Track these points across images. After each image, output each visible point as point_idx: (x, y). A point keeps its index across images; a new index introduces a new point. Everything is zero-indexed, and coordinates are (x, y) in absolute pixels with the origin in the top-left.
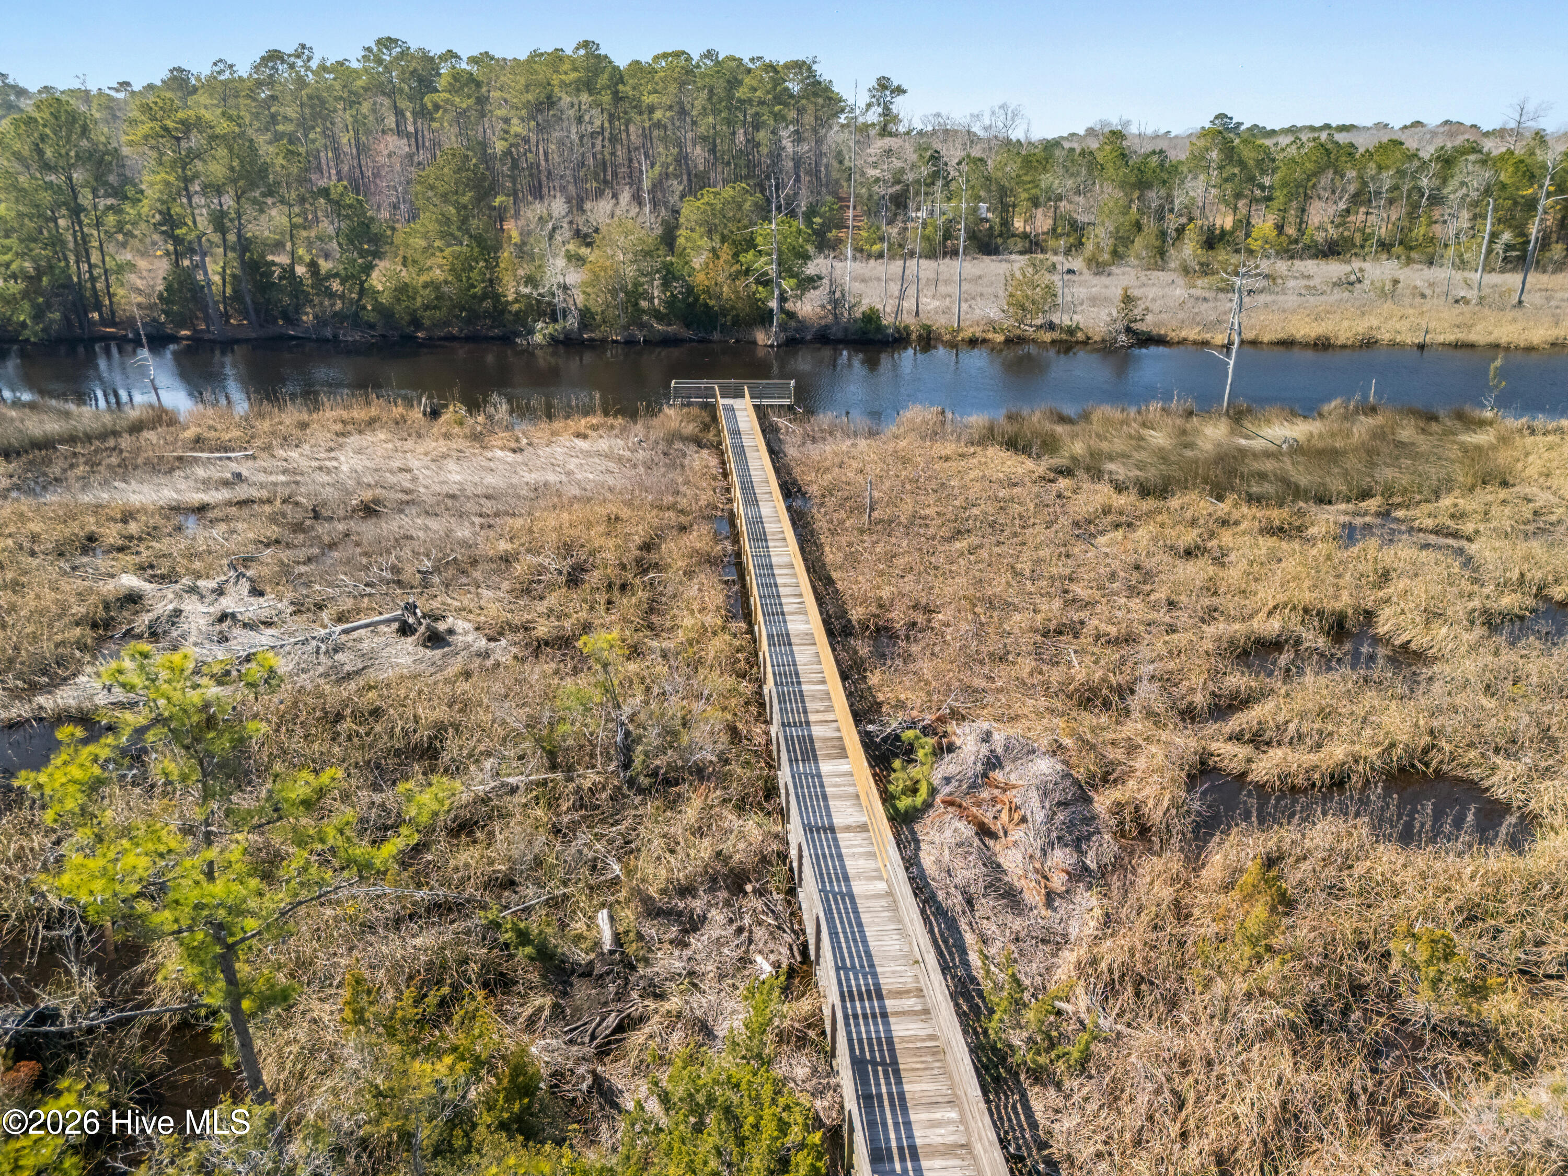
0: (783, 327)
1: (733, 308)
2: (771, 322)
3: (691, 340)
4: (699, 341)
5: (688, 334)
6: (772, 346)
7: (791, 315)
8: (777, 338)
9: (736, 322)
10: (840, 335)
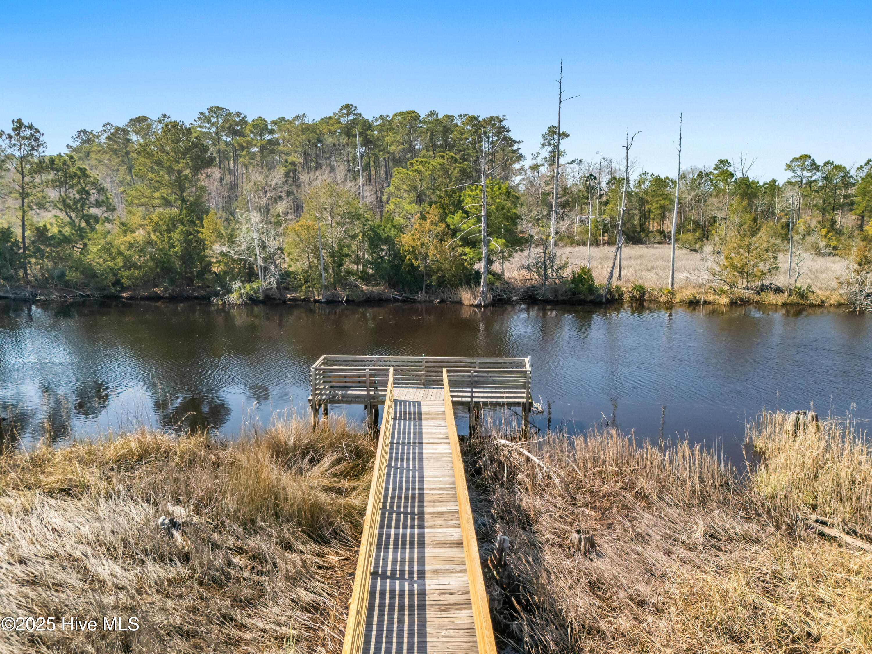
0: (490, 286)
1: (439, 269)
2: (478, 283)
3: (395, 300)
4: (403, 301)
5: (393, 294)
6: (478, 306)
7: (498, 277)
8: (484, 298)
9: (442, 283)
10: (550, 296)
